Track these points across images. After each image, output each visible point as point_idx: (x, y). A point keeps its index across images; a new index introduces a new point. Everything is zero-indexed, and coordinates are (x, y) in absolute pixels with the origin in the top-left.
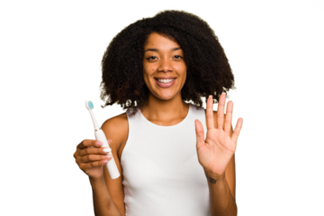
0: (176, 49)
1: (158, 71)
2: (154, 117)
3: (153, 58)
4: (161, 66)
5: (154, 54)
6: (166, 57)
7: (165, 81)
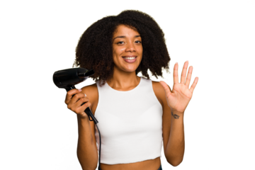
0: (137, 36)
1: (126, 51)
2: (117, 85)
3: (121, 43)
4: (128, 48)
5: (121, 40)
6: (130, 41)
7: (131, 58)
